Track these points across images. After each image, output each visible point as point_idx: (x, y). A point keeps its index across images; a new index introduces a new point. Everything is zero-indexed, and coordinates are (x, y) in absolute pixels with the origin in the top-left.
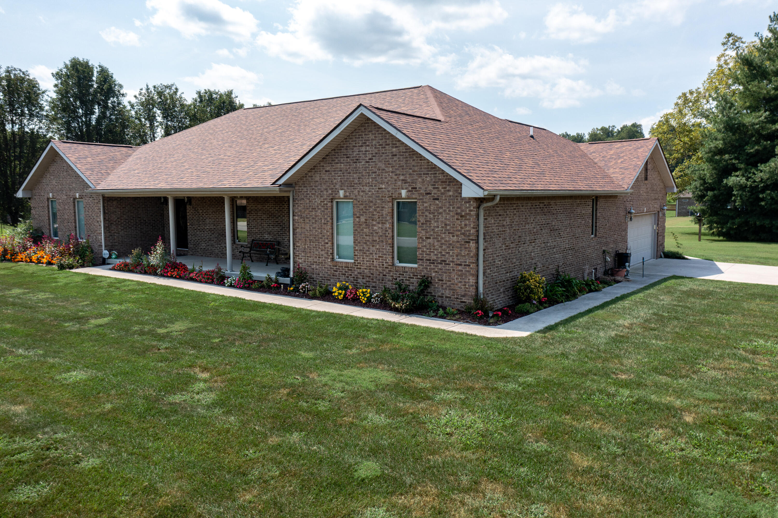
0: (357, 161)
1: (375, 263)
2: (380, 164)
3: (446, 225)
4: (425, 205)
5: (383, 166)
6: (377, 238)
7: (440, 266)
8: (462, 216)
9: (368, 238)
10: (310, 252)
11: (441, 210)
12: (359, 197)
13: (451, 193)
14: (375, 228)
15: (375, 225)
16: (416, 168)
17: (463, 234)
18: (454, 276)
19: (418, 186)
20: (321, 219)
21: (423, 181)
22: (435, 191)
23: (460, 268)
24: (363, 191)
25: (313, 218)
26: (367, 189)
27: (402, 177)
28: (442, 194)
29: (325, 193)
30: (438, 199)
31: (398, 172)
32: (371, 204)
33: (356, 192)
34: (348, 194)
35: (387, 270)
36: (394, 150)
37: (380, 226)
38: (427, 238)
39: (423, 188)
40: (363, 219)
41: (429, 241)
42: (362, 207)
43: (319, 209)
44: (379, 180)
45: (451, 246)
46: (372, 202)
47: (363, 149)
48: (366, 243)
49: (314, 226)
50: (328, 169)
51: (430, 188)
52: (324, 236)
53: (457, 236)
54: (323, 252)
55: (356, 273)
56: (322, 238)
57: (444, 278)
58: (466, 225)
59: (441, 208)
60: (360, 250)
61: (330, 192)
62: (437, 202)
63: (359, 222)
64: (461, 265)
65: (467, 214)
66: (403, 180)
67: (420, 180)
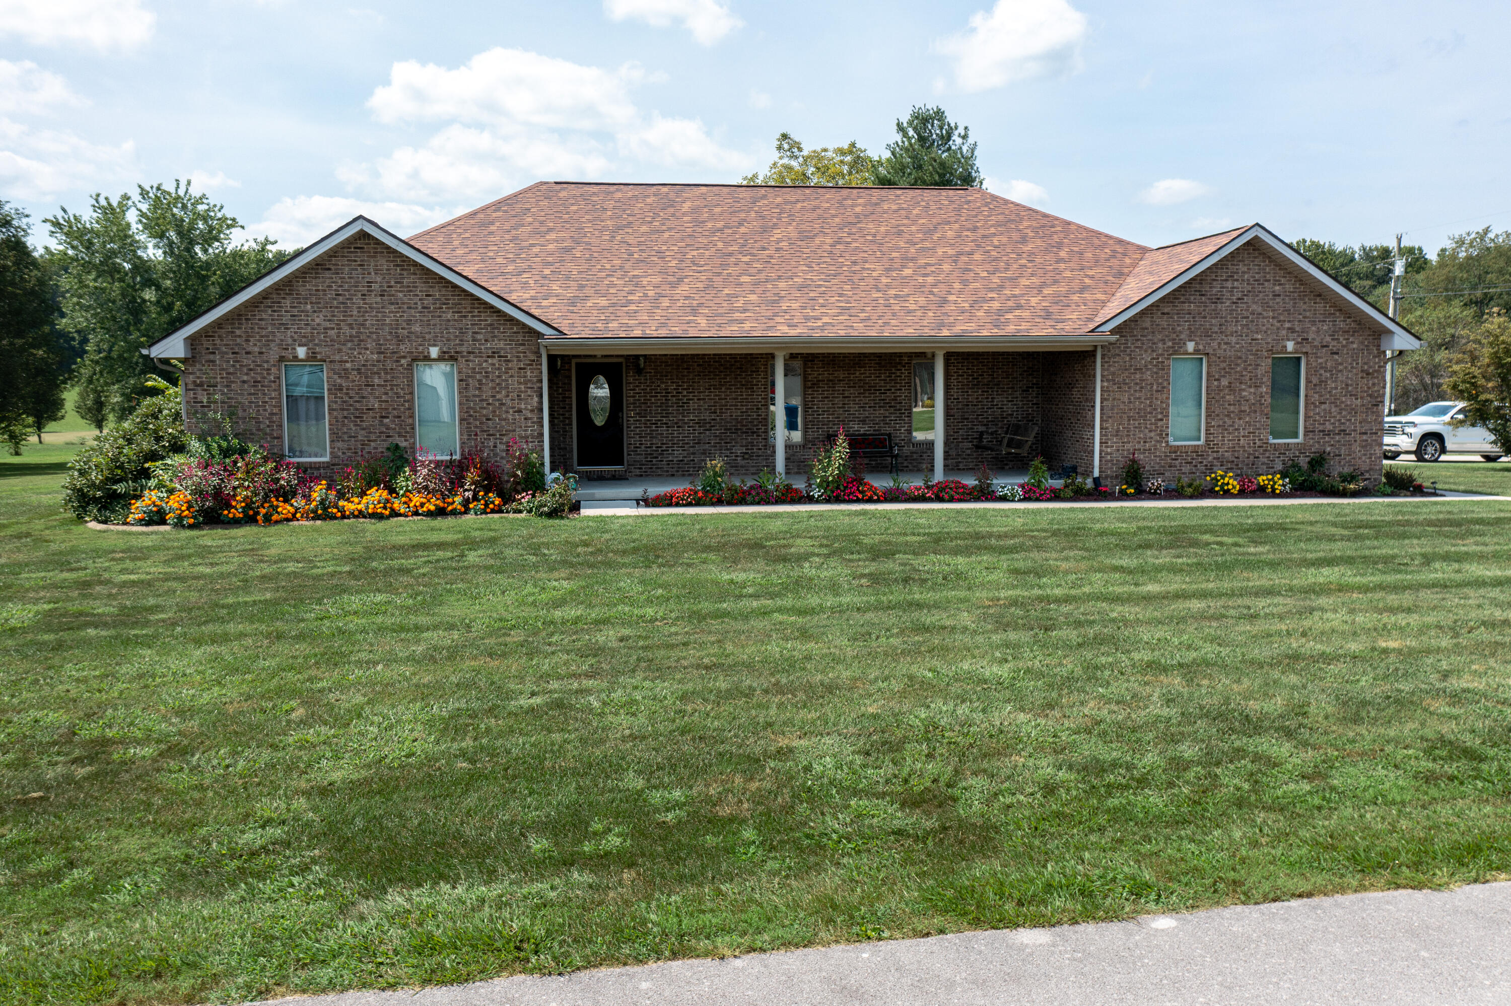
0: (1218, 300)
1: (1242, 442)
2: (1254, 307)
3: (1347, 385)
4: (1320, 361)
5: (1260, 310)
6: (1247, 408)
7: (1337, 438)
8: (1368, 374)
9: (1232, 408)
10: (1128, 436)
11: (1340, 367)
12: (1219, 352)
13: (1355, 346)
14: (1244, 393)
15: (1244, 390)
16: (1308, 314)
17: (1371, 396)
18: (1356, 448)
19: (1311, 336)
20: (1152, 384)
21: (1318, 331)
22: (1334, 343)
23: (1365, 437)
24: (1226, 343)
25: (1137, 384)
26: (1233, 339)
27: (1287, 325)
28: (1343, 346)
29: (1160, 345)
30: (1337, 353)
31: (1282, 318)
32: (1239, 361)
33: (1215, 344)
34: (1201, 347)
35: (1261, 450)
36: (1277, 288)
37: (1252, 390)
38: (1321, 403)
39: (1318, 339)
40: (1225, 382)
41: (1323, 406)
42: (1223, 365)
43: (1148, 369)
44: (1254, 328)
45: (1353, 411)
46: (1240, 358)
47: (1229, 284)
48: (1228, 416)
49: (1137, 395)
50: (1166, 310)
51: (1328, 339)
52: (1155, 409)
53: (1362, 398)
54: (1152, 434)
55: (1210, 458)
56: (1150, 413)
57: (1342, 452)
58: (1374, 384)
59: (1341, 364)
60: (1219, 426)
61: (1170, 344)
62: (1336, 357)
63: (1218, 387)
64: (1366, 433)
65: (1375, 371)
66: (1289, 329)
67: (1314, 328)
